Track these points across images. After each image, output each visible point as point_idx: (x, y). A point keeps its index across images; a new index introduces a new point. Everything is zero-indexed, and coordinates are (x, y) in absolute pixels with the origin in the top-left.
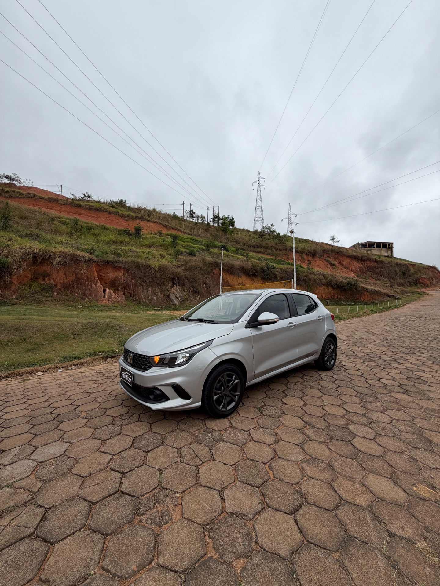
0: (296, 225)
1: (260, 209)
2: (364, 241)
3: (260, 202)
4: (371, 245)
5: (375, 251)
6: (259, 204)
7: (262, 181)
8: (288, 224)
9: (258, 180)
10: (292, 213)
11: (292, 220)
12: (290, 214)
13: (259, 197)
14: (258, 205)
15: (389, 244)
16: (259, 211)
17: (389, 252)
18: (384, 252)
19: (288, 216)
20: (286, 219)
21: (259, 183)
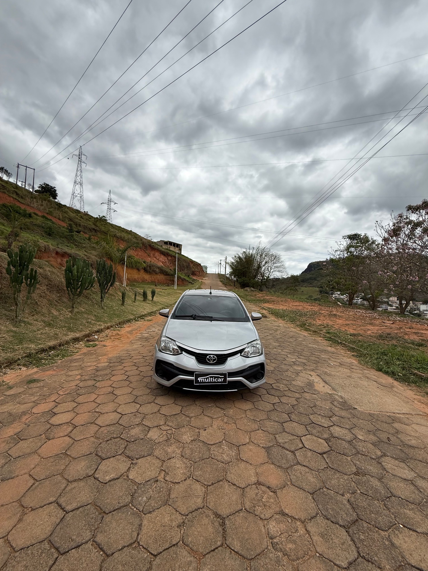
0: (114, 211)
1: (79, 185)
2: (166, 240)
3: (80, 177)
4: (171, 243)
5: (172, 248)
6: (78, 180)
7: (83, 158)
8: (107, 210)
9: (79, 155)
10: (112, 200)
11: (111, 206)
12: (110, 201)
13: (79, 173)
15: (180, 245)
16: (78, 187)
17: (180, 251)
18: (176, 250)
19: (107, 202)
20: (106, 203)
21: (79, 158)
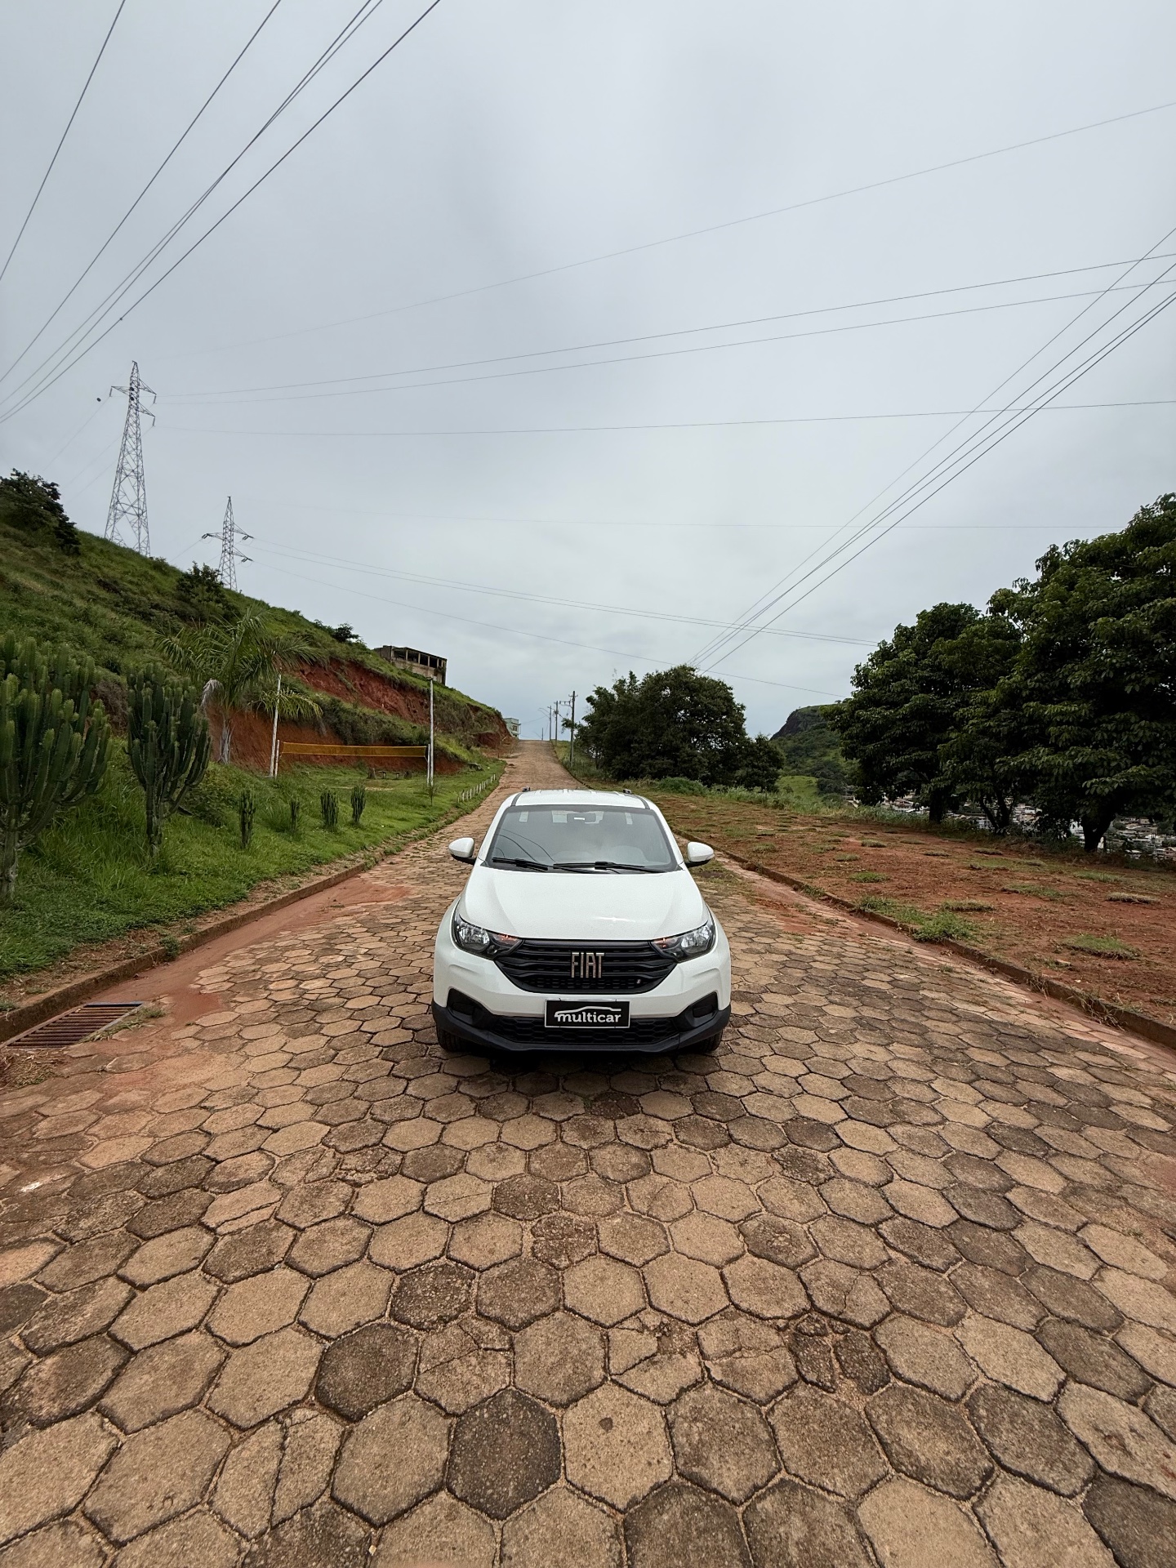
0: (244, 560)
1: (134, 480)
2: (400, 644)
3: (133, 456)
4: (413, 655)
5: (417, 669)
6: (130, 463)
7: (145, 398)
8: (220, 554)
9: (132, 389)
10: (235, 528)
11: (234, 544)
12: (229, 528)
13: (131, 443)
14: (127, 466)
15: (441, 659)
16: (128, 485)
17: (440, 677)
18: (431, 674)
19: (222, 531)
20: (217, 536)
21: (132, 399)
